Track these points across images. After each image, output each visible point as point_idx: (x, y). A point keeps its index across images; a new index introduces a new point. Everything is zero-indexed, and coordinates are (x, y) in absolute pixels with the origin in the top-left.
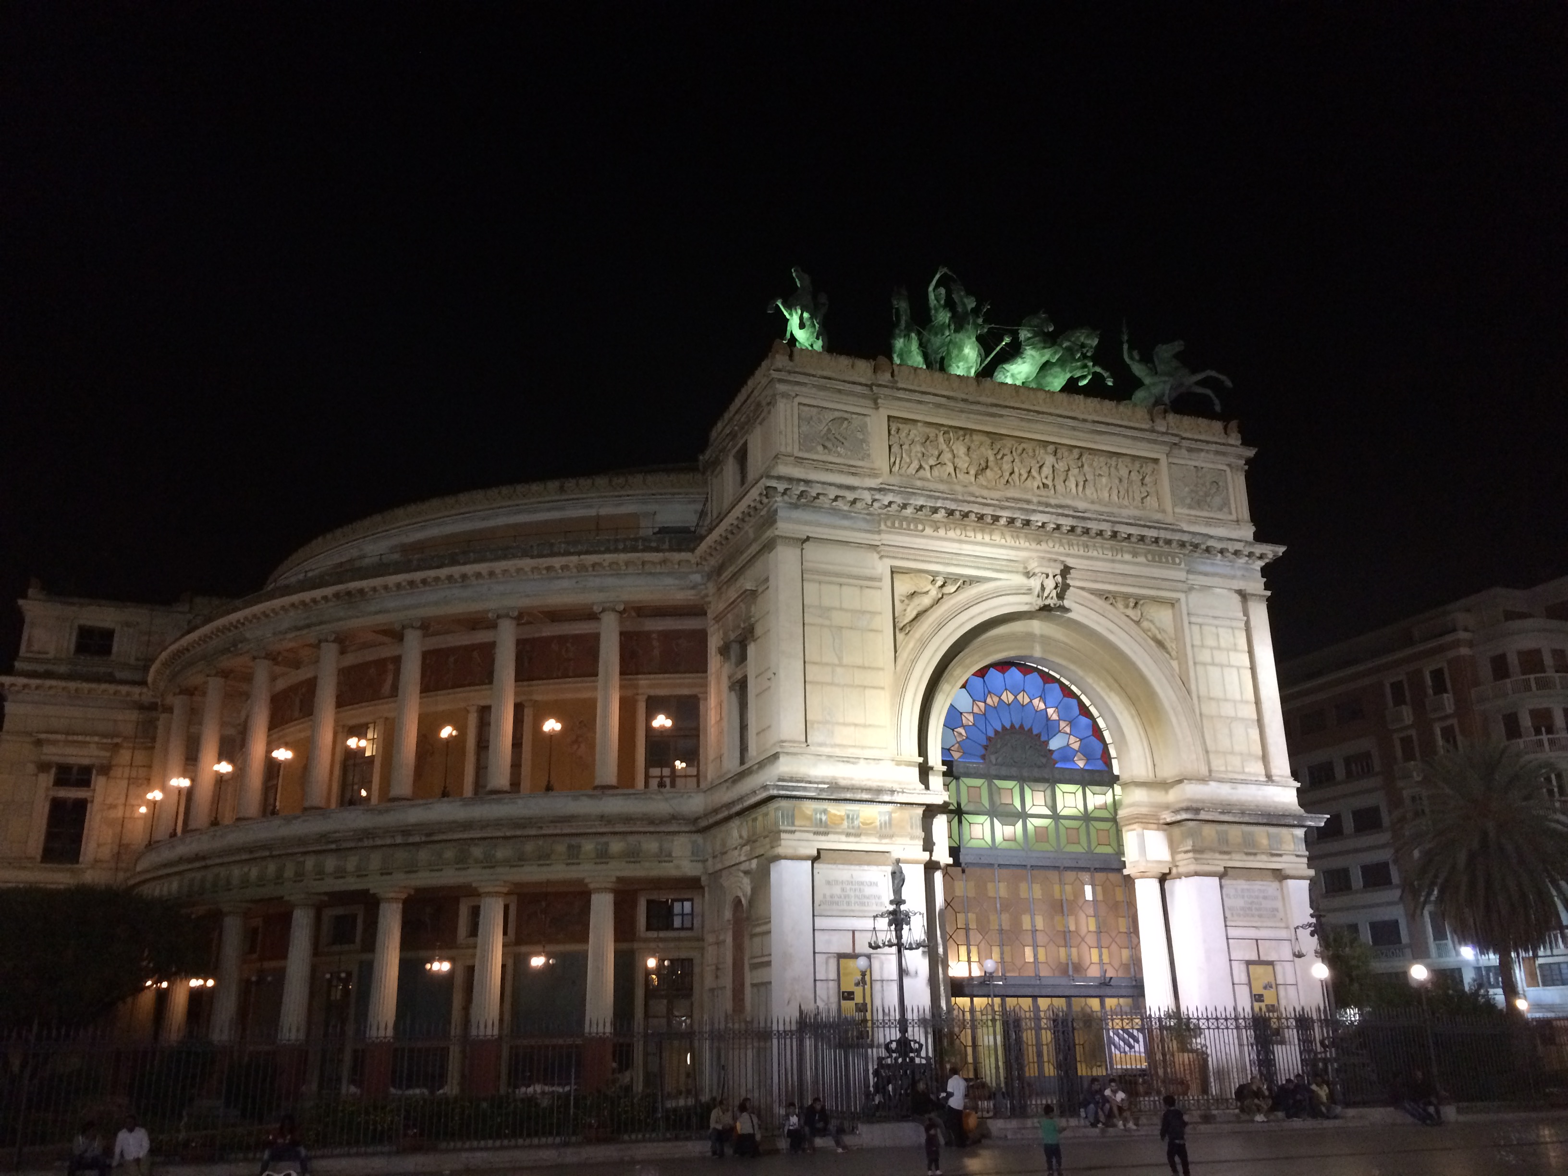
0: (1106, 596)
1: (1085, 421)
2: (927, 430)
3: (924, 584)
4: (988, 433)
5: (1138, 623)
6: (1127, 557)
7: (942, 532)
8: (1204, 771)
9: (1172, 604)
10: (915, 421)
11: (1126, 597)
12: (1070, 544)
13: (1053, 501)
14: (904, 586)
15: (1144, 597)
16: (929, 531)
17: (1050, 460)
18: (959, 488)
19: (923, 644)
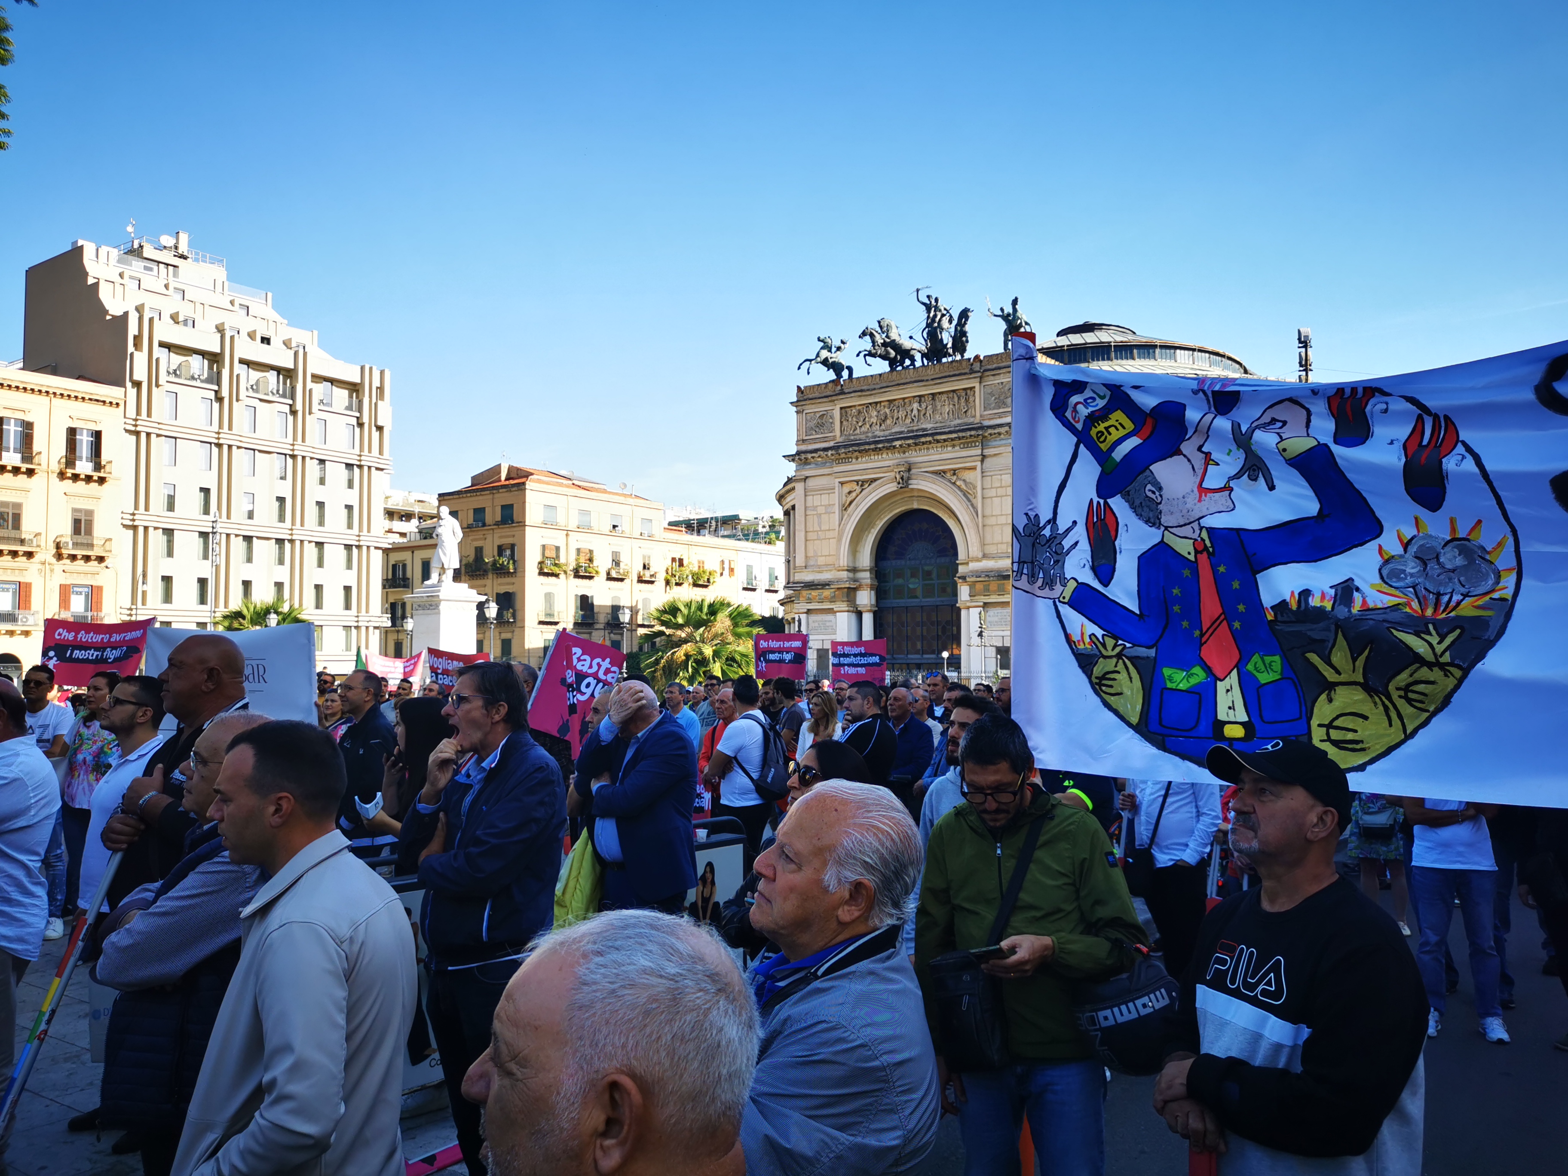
0: (941, 473)
1: (927, 380)
2: (860, 407)
3: (854, 486)
4: (888, 401)
5: (954, 483)
6: (949, 449)
7: (860, 459)
8: (980, 555)
9: (974, 468)
10: (854, 406)
11: (950, 470)
12: (920, 450)
13: (915, 428)
14: (846, 488)
15: (959, 469)
16: (854, 460)
17: (915, 406)
18: (870, 435)
19: (850, 516)
